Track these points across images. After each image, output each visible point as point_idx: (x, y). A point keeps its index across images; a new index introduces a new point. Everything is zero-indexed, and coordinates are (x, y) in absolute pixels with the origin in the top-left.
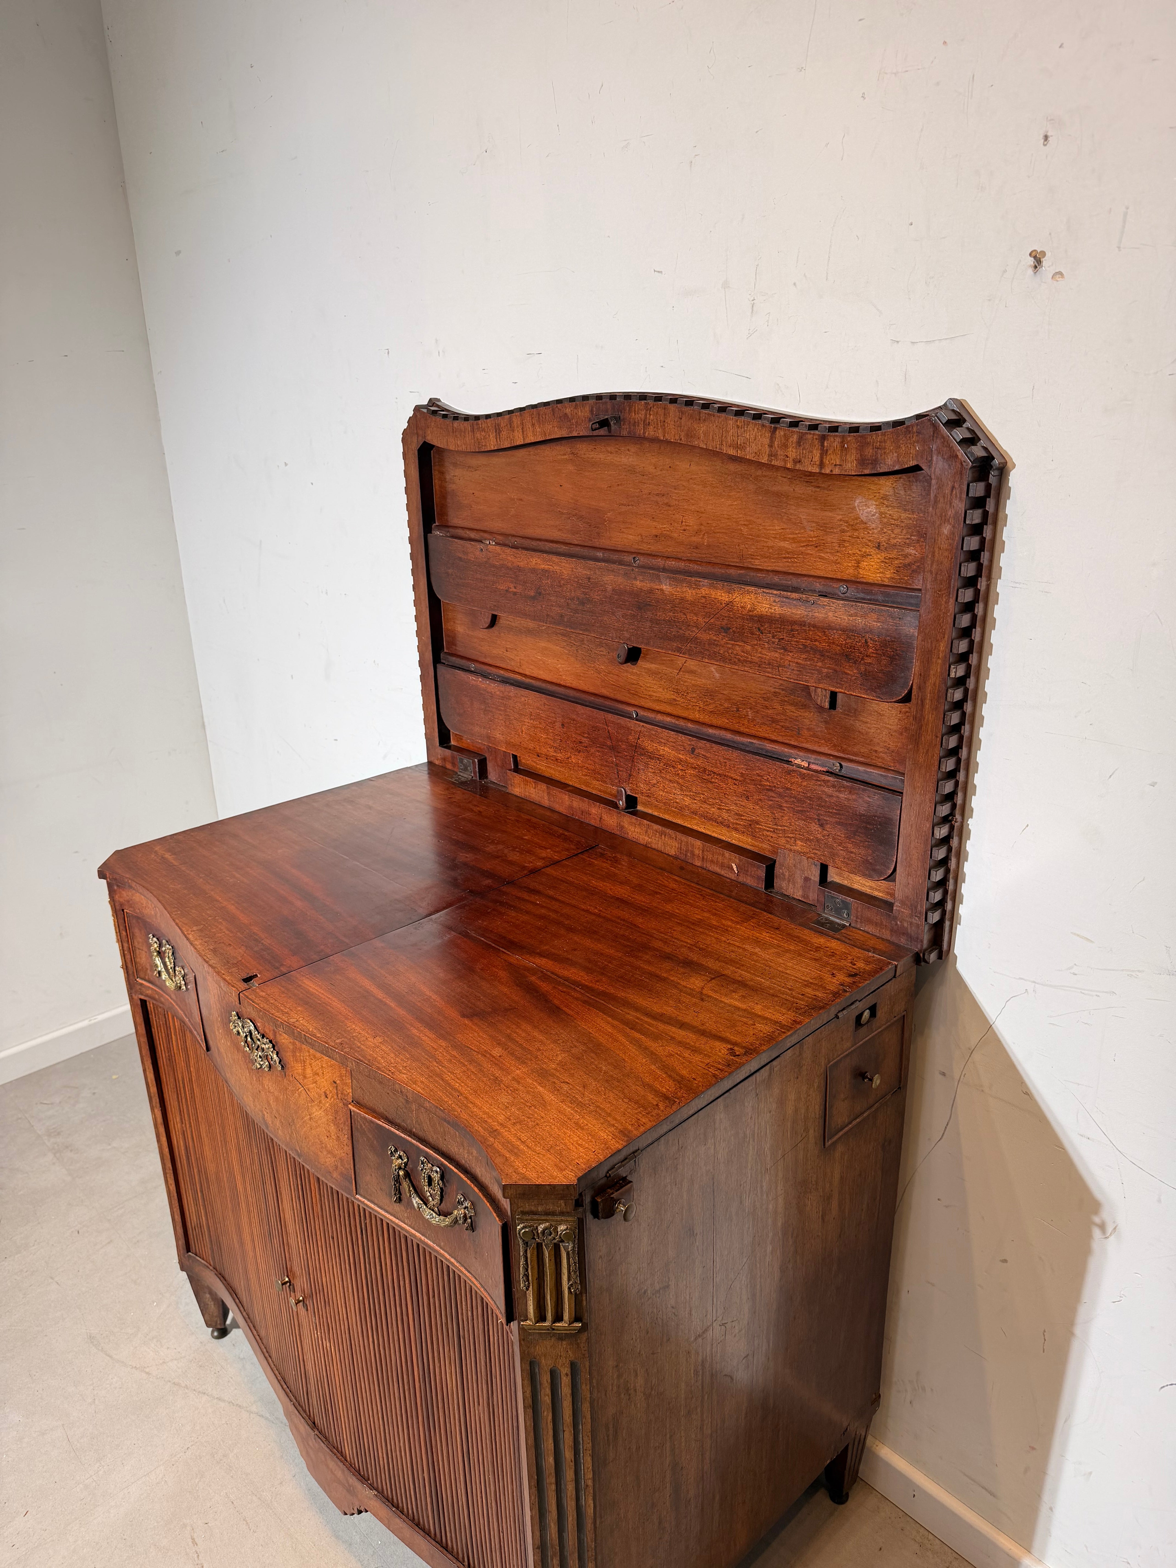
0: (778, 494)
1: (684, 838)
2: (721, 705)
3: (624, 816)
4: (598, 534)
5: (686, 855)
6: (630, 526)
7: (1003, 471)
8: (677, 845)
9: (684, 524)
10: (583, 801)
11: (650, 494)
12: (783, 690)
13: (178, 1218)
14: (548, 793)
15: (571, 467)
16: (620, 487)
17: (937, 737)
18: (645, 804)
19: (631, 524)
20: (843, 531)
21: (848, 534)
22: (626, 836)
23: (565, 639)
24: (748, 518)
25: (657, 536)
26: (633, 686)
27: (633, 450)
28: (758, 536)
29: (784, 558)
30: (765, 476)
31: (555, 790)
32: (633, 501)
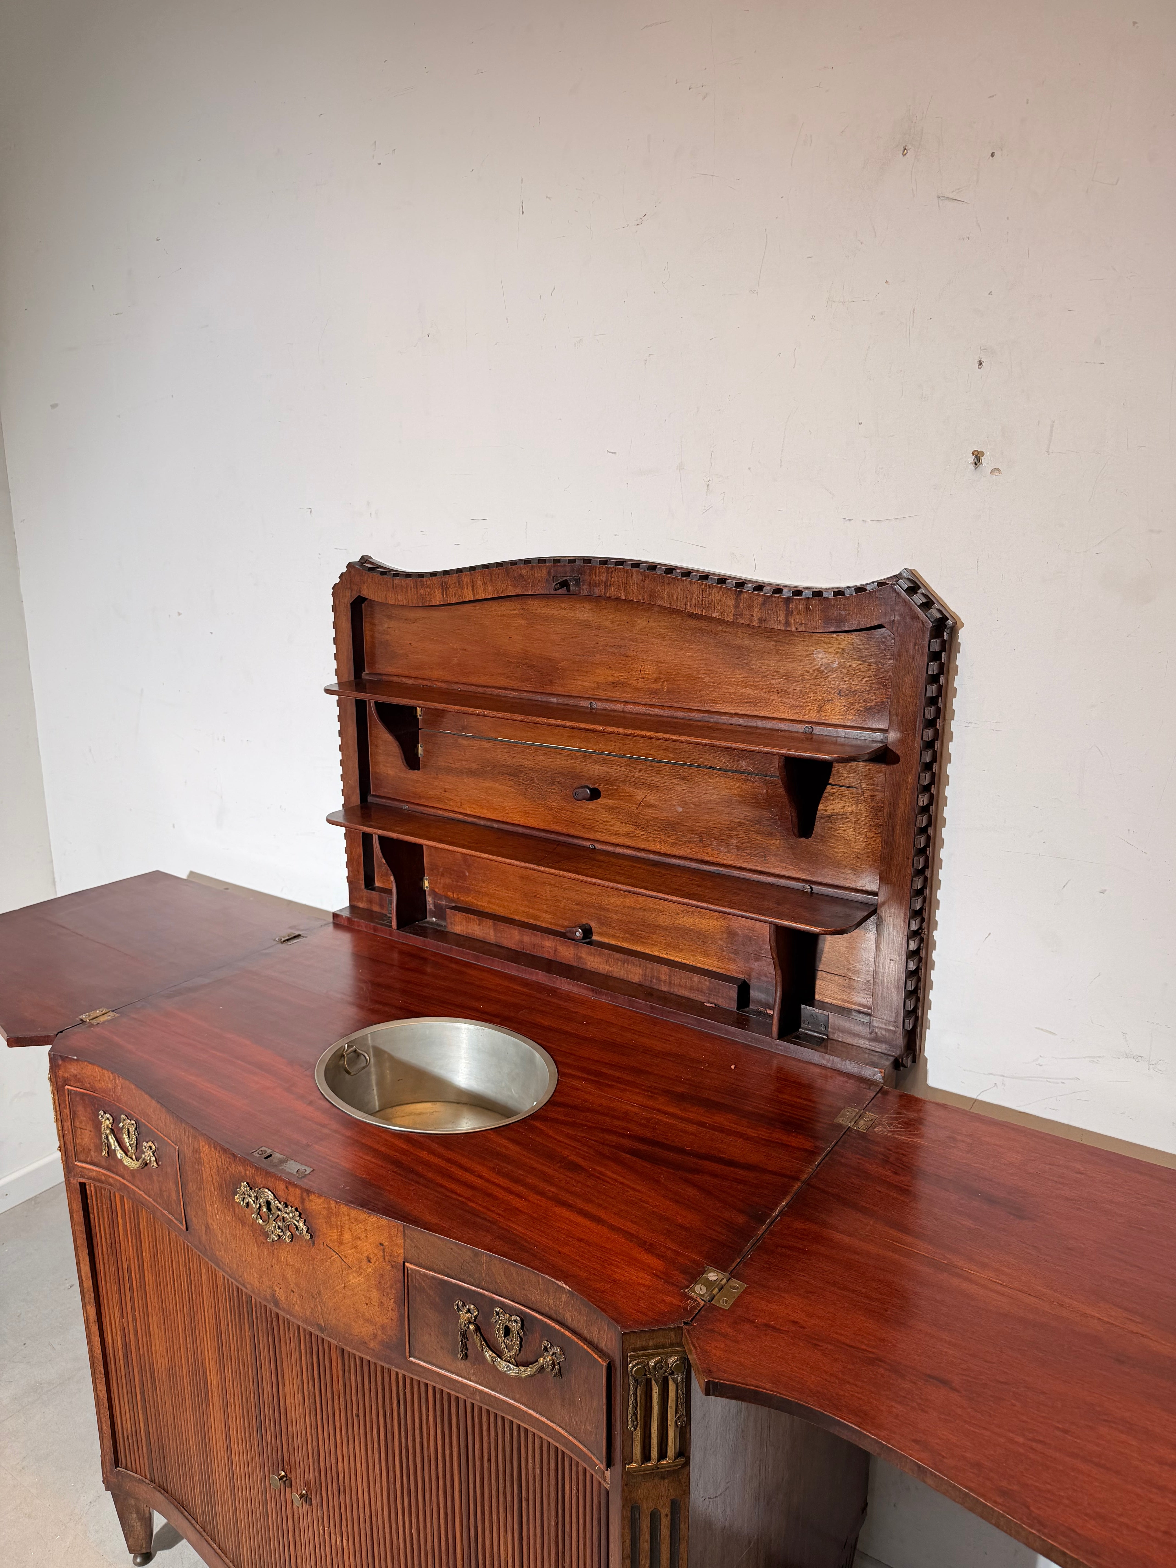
0: (739, 648)
1: (649, 964)
2: (684, 836)
3: (582, 946)
4: (551, 681)
5: (651, 981)
6: (584, 674)
7: (954, 629)
8: (641, 972)
9: (642, 672)
10: (535, 935)
11: (606, 646)
12: (748, 820)
13: (107, 1429)
14: (495, 930)
15: (521, 621)
16: (575, 640)
17: (908, 858)
18: (601, 934)
19: (587, 672)
20: (804, 680)
21: (810, 682)
22: (584, 967)
23: (512, 778)
24: (709, 668)
25: (613, 683)
26: (589, 821)
27: (588, 607)
28: (720, 683)
29: (747, 703)
30: (725, 632)
31: (502, 926)
32: (589, 652)
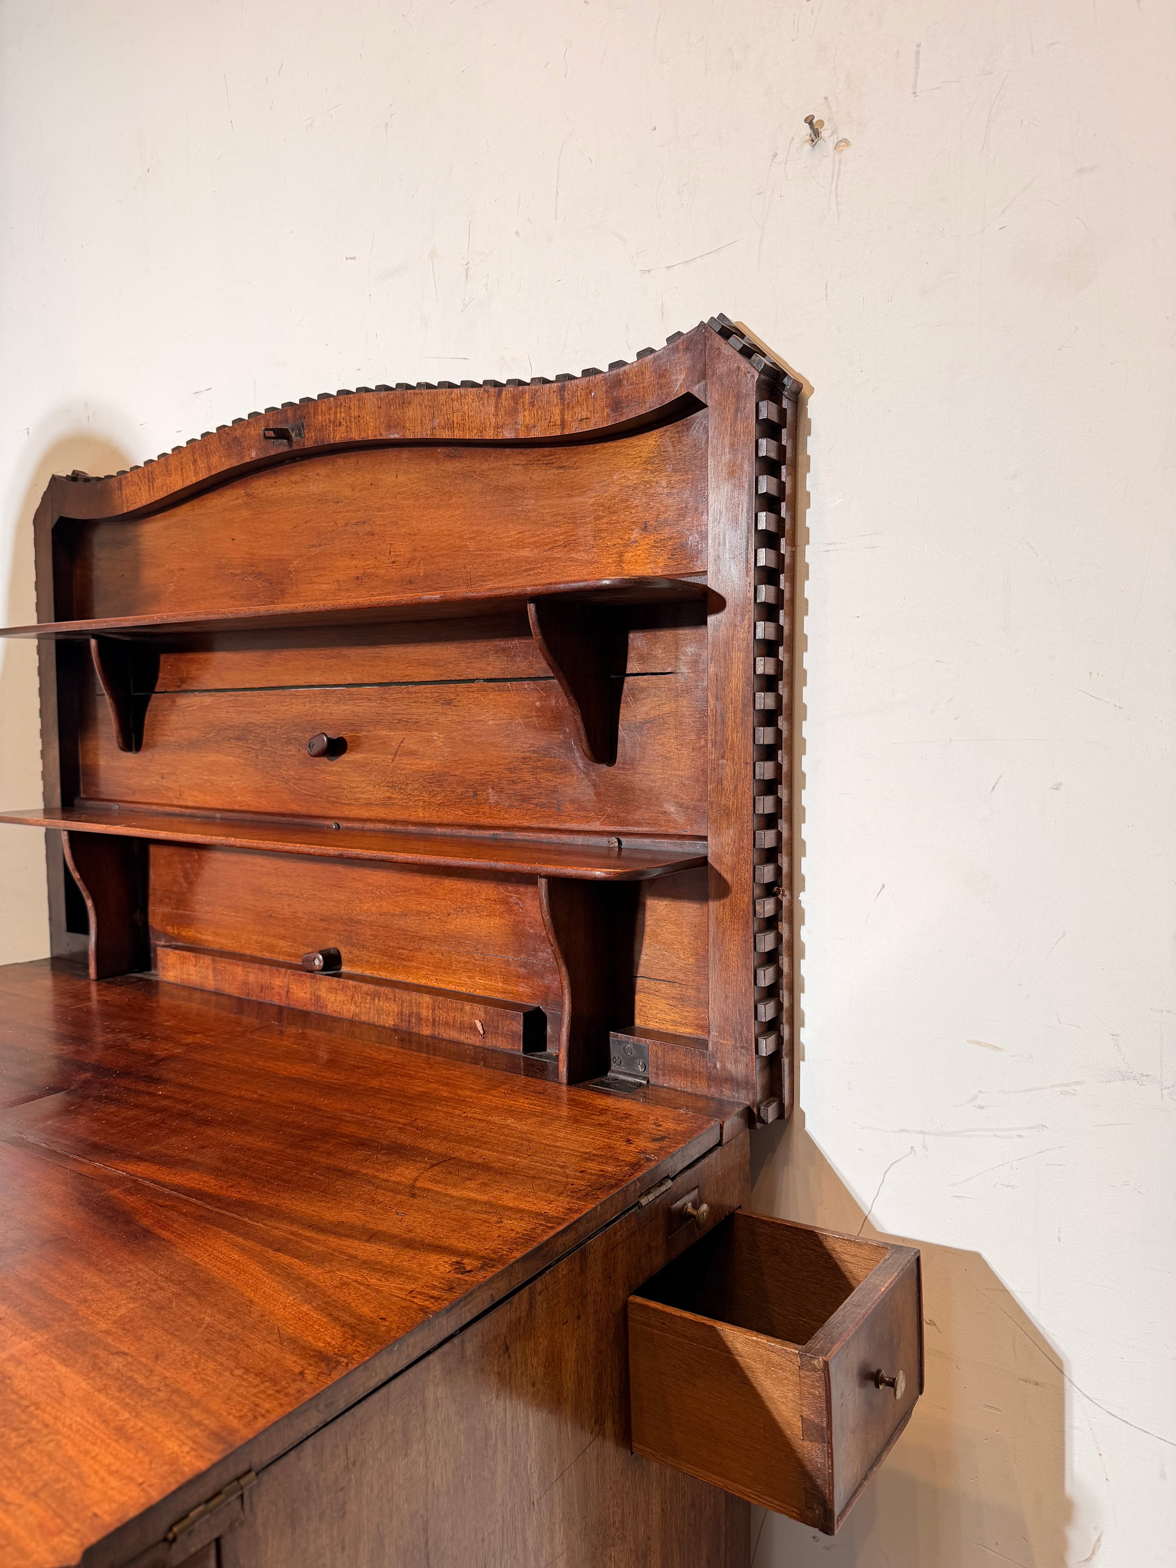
0: (510, 489)
1: (406, 996)
2: (453, 792)
3: (321, 980)
4: (282, 591)
5: (409, 1022)
6: (322, 573)
7: (798, 397)
8: (396, 1009)
9: (392, 554)
10: (263, 971)
11: (347, 524)
12: (534, 752)
14: (214, 969)
15: (245, 513)
16: (309, 525)
17: (747, 763)
18: (351, 962)
19: (324, 569)
20: (598, 518)
21: (605, 520)
22: (323, 1011)
23: (240, 743)
24: (475, 528)
25: (358, 578)
26: (334, 791)
27: (323, 473)
28: (489, 549)
29: (525, 571)
30: (493, 469)
31: (223, 964)
32: (326, 539)
